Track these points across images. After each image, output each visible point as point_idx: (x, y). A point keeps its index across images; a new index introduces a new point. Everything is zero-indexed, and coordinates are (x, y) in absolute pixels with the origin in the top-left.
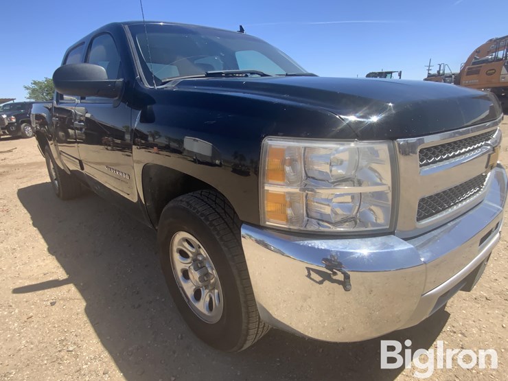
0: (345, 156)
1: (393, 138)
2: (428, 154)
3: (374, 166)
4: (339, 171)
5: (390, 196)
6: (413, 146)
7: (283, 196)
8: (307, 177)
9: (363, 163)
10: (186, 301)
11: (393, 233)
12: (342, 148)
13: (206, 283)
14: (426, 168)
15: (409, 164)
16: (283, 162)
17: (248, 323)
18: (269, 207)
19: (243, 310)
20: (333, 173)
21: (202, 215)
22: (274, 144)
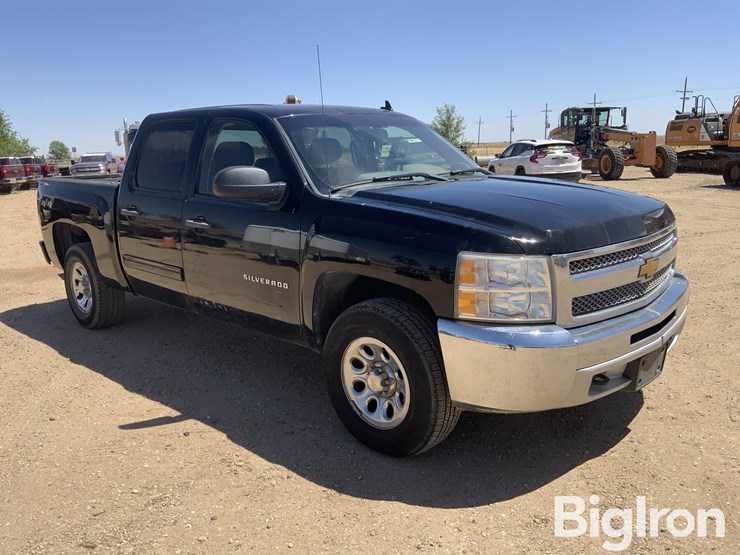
0: (517, 266)
1: (550, 255)
2: (575, 267)
3: (540, 274)
4: (513, 277)
5: (550, 295)
6: (564, 260)
7: (473, 295)
8: (490, 281)
9: (532, 272)
10: (359, 414)
11: (554, 323)
12: (515, 260)
13: (386, 388)
14: (576, 276)
15: (563, 273)
16: (473, 270)
17: (436, 413)
18: (461, 303)
19: (433, 399)
20: (509, 278)
21: (392, 317)
22: (466, 256)
